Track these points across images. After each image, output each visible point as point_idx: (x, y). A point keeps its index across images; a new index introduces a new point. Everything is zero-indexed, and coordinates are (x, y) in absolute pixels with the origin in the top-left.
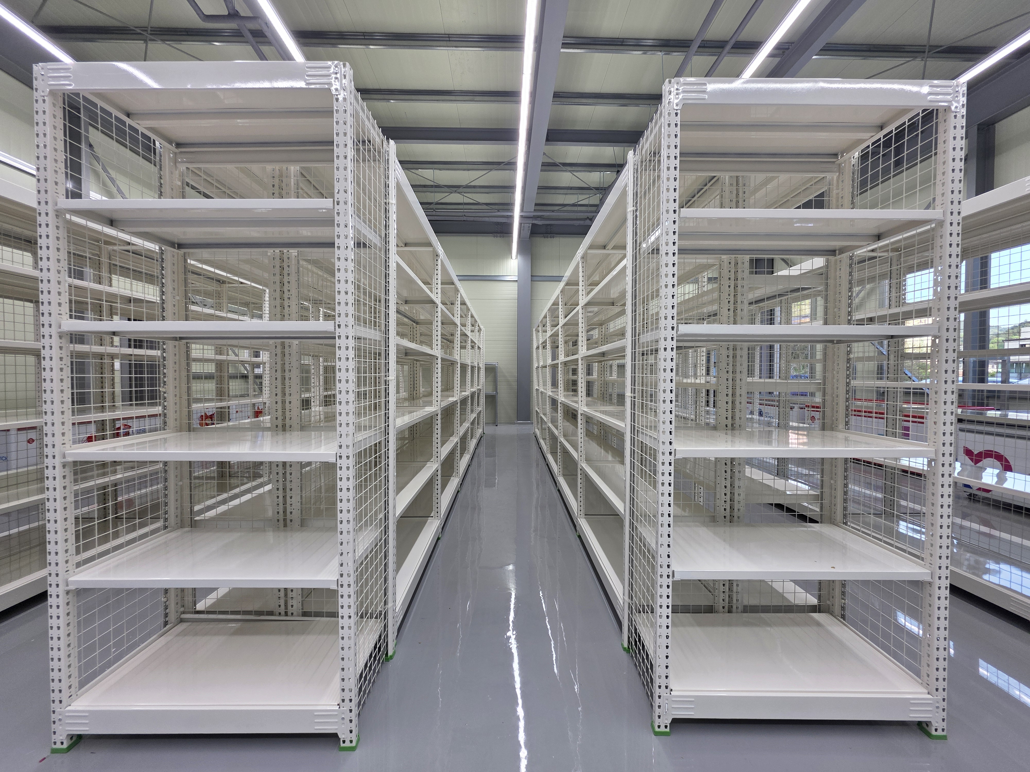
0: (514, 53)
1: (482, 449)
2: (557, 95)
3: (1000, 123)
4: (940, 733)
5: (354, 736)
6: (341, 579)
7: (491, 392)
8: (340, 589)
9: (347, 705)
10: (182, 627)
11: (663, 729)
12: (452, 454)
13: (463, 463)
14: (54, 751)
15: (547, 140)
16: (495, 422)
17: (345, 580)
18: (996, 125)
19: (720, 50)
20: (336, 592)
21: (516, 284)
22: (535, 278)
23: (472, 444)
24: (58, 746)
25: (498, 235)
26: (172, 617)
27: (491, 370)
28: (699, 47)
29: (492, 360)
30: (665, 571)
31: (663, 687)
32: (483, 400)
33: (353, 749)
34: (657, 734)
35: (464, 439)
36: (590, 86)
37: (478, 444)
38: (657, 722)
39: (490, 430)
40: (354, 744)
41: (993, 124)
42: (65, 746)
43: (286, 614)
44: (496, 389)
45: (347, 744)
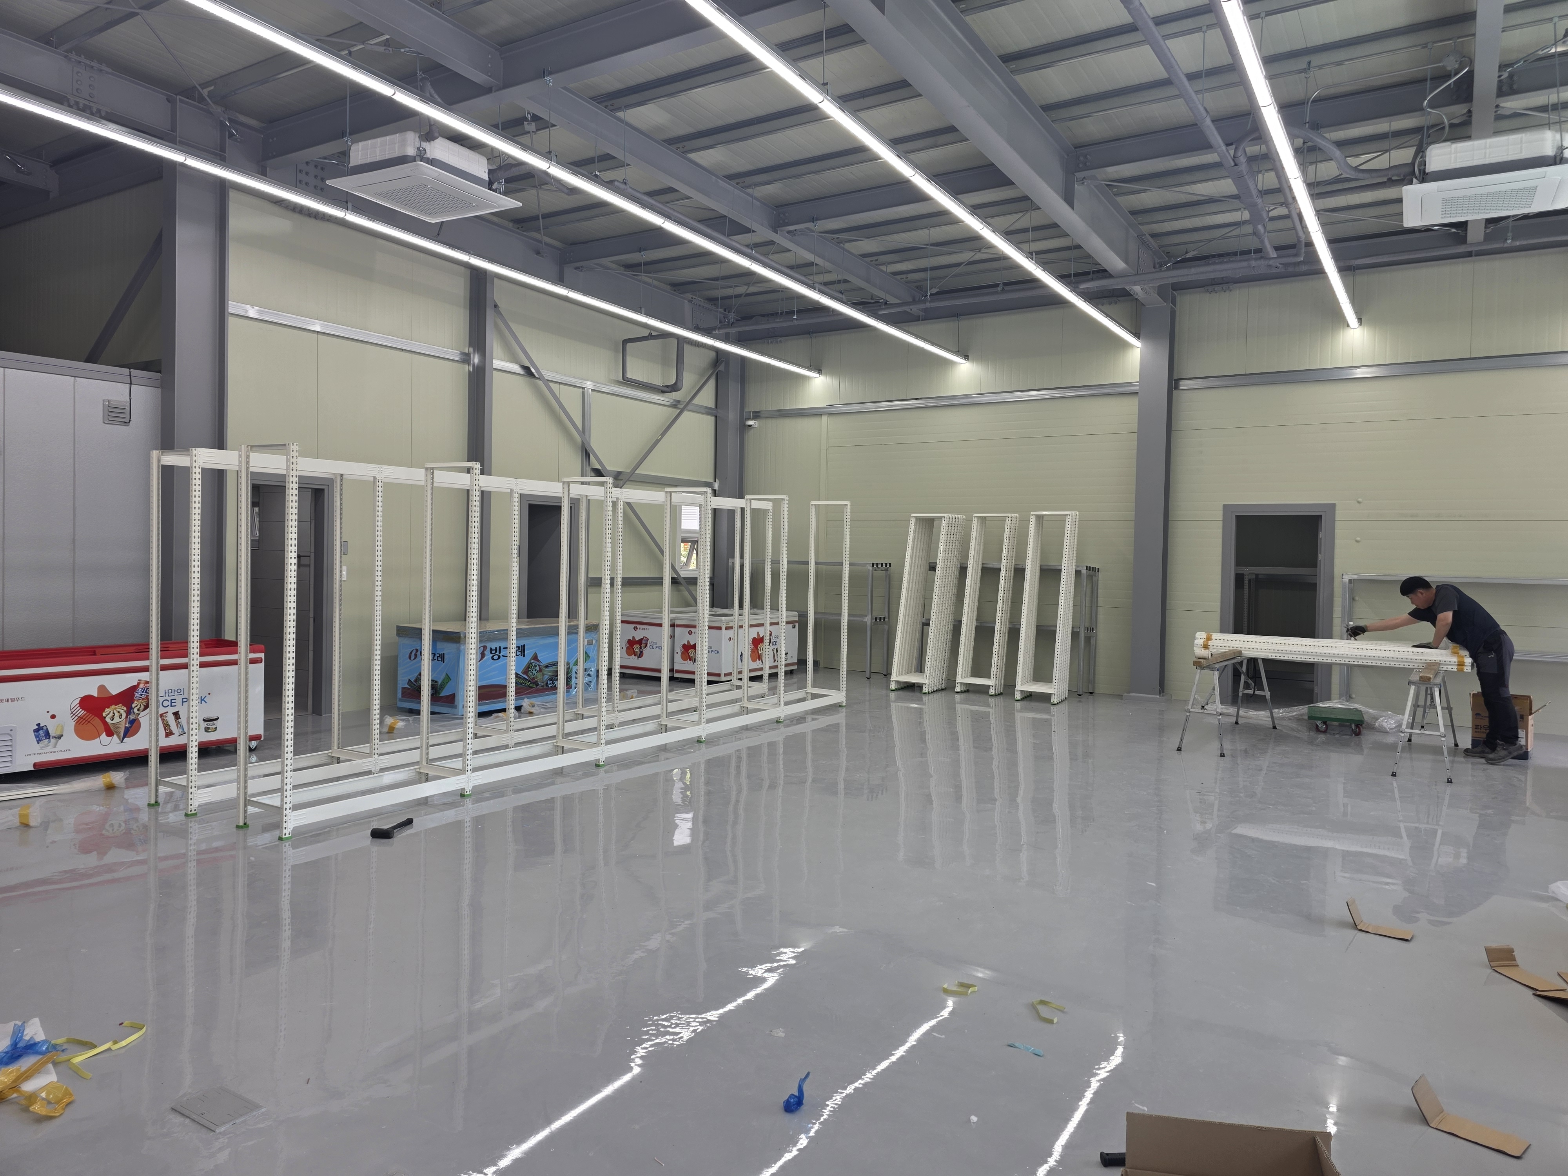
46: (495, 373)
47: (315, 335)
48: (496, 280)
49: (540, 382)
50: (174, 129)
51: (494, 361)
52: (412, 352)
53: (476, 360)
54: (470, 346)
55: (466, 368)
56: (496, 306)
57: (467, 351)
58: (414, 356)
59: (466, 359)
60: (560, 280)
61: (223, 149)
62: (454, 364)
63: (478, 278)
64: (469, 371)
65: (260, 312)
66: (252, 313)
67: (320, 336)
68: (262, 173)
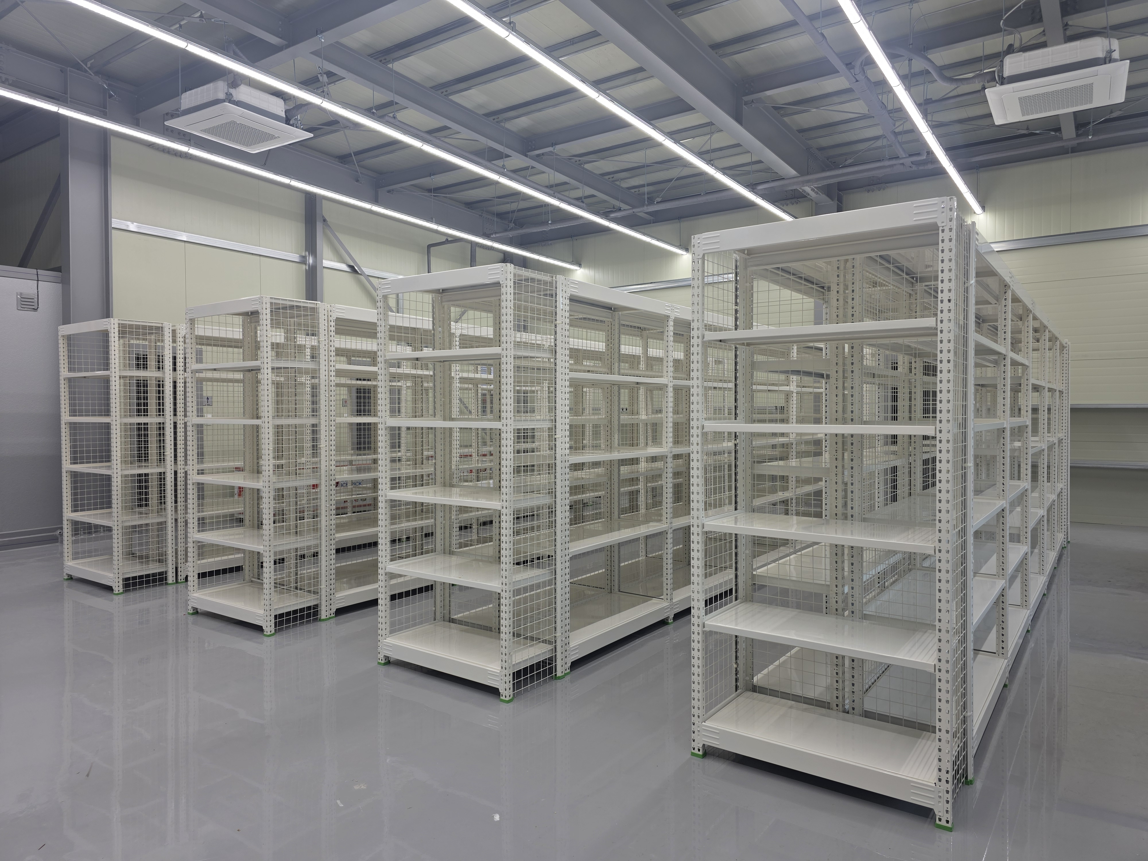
46: (325, 270)
47: (183, 244)
48: (324, 201)
49: (362, 277)
50: (66, 93)
51: (324, 261)
52: (260, 255)
53: (311, 261)
54: (306, 250)
55: (304, 267)
56: (325, 220)
57: (304, 255)
58: (262, 258)
59: (303, 261)
60: (376, 201)
61: (105, 107)
62: (294, 264)
63: (311, 199)
64: (306, 270)
65: (138, 227)
66: (133, 227)
67: (187, 244)
68: (136, 124)
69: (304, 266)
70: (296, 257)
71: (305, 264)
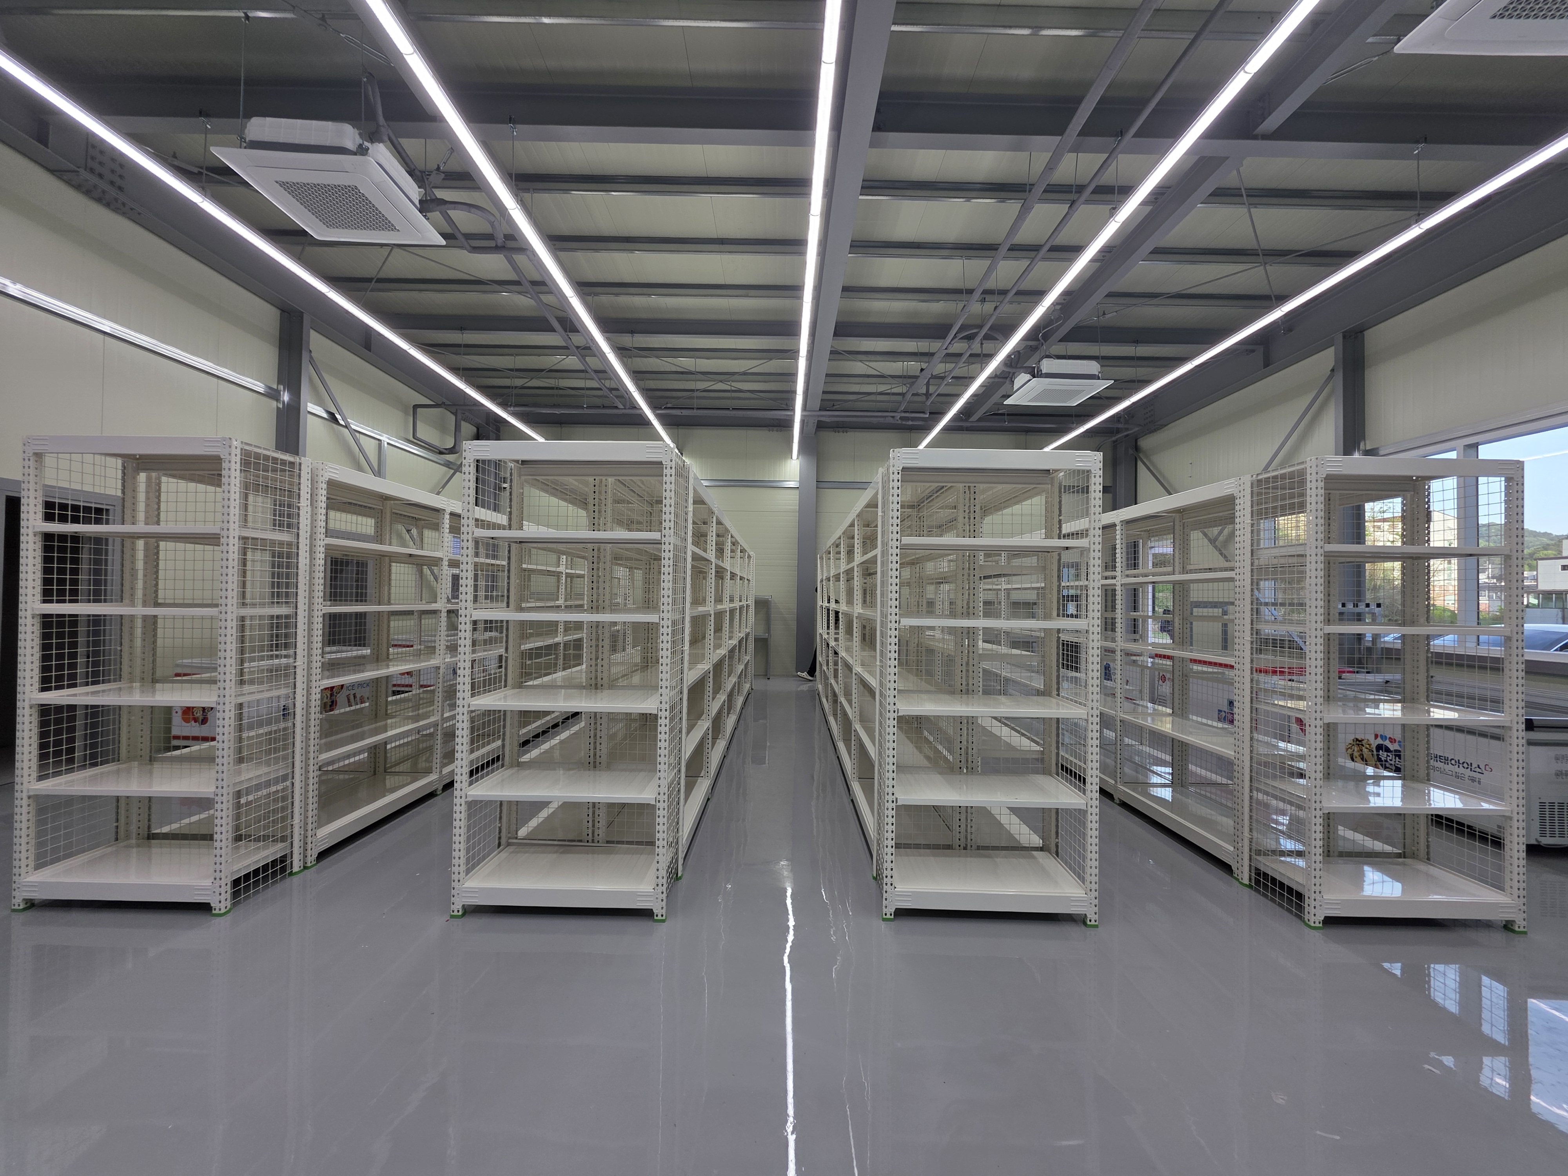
0: (795, 258)
1: (750, 709)
2: (845, 289)
3: (1370, 330)
4: (1093, 923)
5: (664, 912)
6: (658, 797)
7: (762, 634)
8: (658, 804)
9: (660, 889)
10: (511, 849)
11: (888, 916)
12: (719, 713)
13: (730, 722)
14: (452, 917)
15: (836, 334)
16: (766, 675)
17: (662, 798)
18: (1365, 333)
19: (1033, 254)
20: (654, 806)
21: (797, 492)
22: (822, 485)
23: (740, 700)
24: (456, 913)
25: (775, 429)
26: (503, 841)
27: (763, 605)
28: (1009, 250)
29: (765, 594)
30: (890, 798)
31: (889, 884)
32: (751, 646)
33: (663, 921)
34: (884, 920)
35: (730, 696)
36: (884, 283)
37: (745, 703)
38: (885, 910)
39: (761, 685)
40: (664, 918)
41: (1362, 332)
42: (460, 913)
43: (593, 841)
44: (768, 629)
45: (660, 917)
47: (101, 336)
49: (344, 429)
51: (307, 404)
52: (219, 377)
53: (287, 398)
54: (279, 383)
57: (275, 387)
59: (272, 394)
62: (256, 395)
63: (291, 321)
64: (278, 408)
65: (25, 293)
66: (14, 290)
67: (108, 339)
69: (275, 403)
70: (260, 387)
71: (278, 400)
